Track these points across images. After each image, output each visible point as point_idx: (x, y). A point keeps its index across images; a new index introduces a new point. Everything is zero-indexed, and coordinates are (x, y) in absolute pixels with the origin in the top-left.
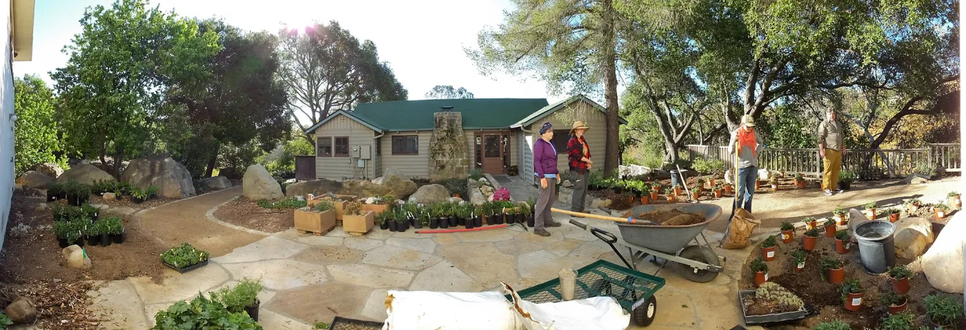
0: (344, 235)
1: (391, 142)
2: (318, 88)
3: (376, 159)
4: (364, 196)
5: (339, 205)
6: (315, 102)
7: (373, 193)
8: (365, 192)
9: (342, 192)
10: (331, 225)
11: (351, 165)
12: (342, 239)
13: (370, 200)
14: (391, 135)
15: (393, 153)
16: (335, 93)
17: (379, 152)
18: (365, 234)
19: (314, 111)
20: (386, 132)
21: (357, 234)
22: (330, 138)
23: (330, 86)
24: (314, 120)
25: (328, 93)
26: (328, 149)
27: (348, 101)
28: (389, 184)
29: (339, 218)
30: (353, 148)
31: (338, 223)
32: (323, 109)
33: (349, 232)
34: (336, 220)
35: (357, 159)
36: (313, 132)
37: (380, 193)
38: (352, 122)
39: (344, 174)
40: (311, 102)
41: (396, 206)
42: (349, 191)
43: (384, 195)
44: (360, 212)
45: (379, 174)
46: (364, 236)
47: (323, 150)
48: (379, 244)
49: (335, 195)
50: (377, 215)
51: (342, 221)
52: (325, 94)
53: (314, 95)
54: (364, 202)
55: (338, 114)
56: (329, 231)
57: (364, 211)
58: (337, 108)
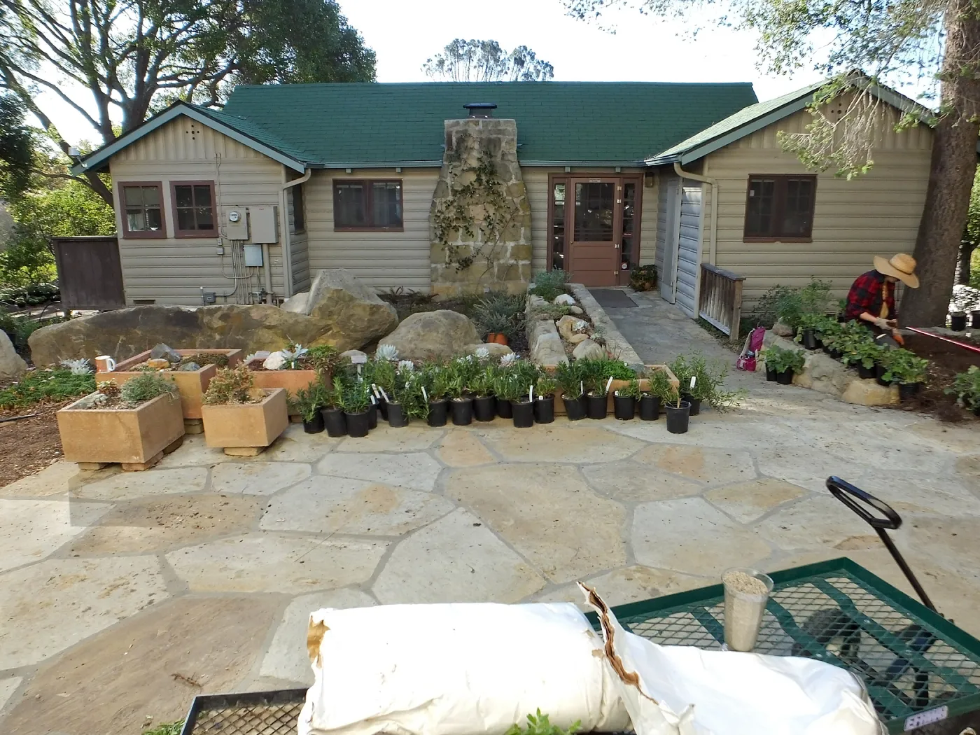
0: (211, 458)
1: (331, 197)
2: (108, 26)
3: (292, 243)
4: (261, 346)
5: (190, 378)
6: (103, 71)
7: (284, 337)
8: (266, 335)
9: (200, 339)
10: (173, 437)
11: (228, 260)
12: (205, 472)
13: (274, 360)
14: (330, 179)
15: (340, 225)
16: (167, 49)
17: (299, 224)
18: (264, 450)
19: (103, 100)
20: (317, 171)
21: (245, 453)
22: (157, 186)
23: (148, 25)
24: (105, 127)
25: (141, 48)
26: (156, 217)
27: (209, 74)
28: (326, 312)
29: (193, 414)
30: (227, 212)
31: (191, 427)
32: (131, 94)
33: (223, 450)
34: (185, 420)
35: (241, 244)
36: (104, 166)
37: (303, 334)
38: (221, 140)
39: (205, 285)
40: (90, 69)
41: (343, 372)
42: (221, 334)
43: (313, 339)
44: (249, 392)
45: (301, 283)
46: (263, 456)
47: (141, 221)
48: (301, 472)
49: (177, 353)
50: (295, 398)
51: (201, 420)
52: (132, 48)
53: (96, 47)
54: (257, 365)
55: (179, 115)
56: (167, 452)
57: (259, 390)
58: (175, 92)
